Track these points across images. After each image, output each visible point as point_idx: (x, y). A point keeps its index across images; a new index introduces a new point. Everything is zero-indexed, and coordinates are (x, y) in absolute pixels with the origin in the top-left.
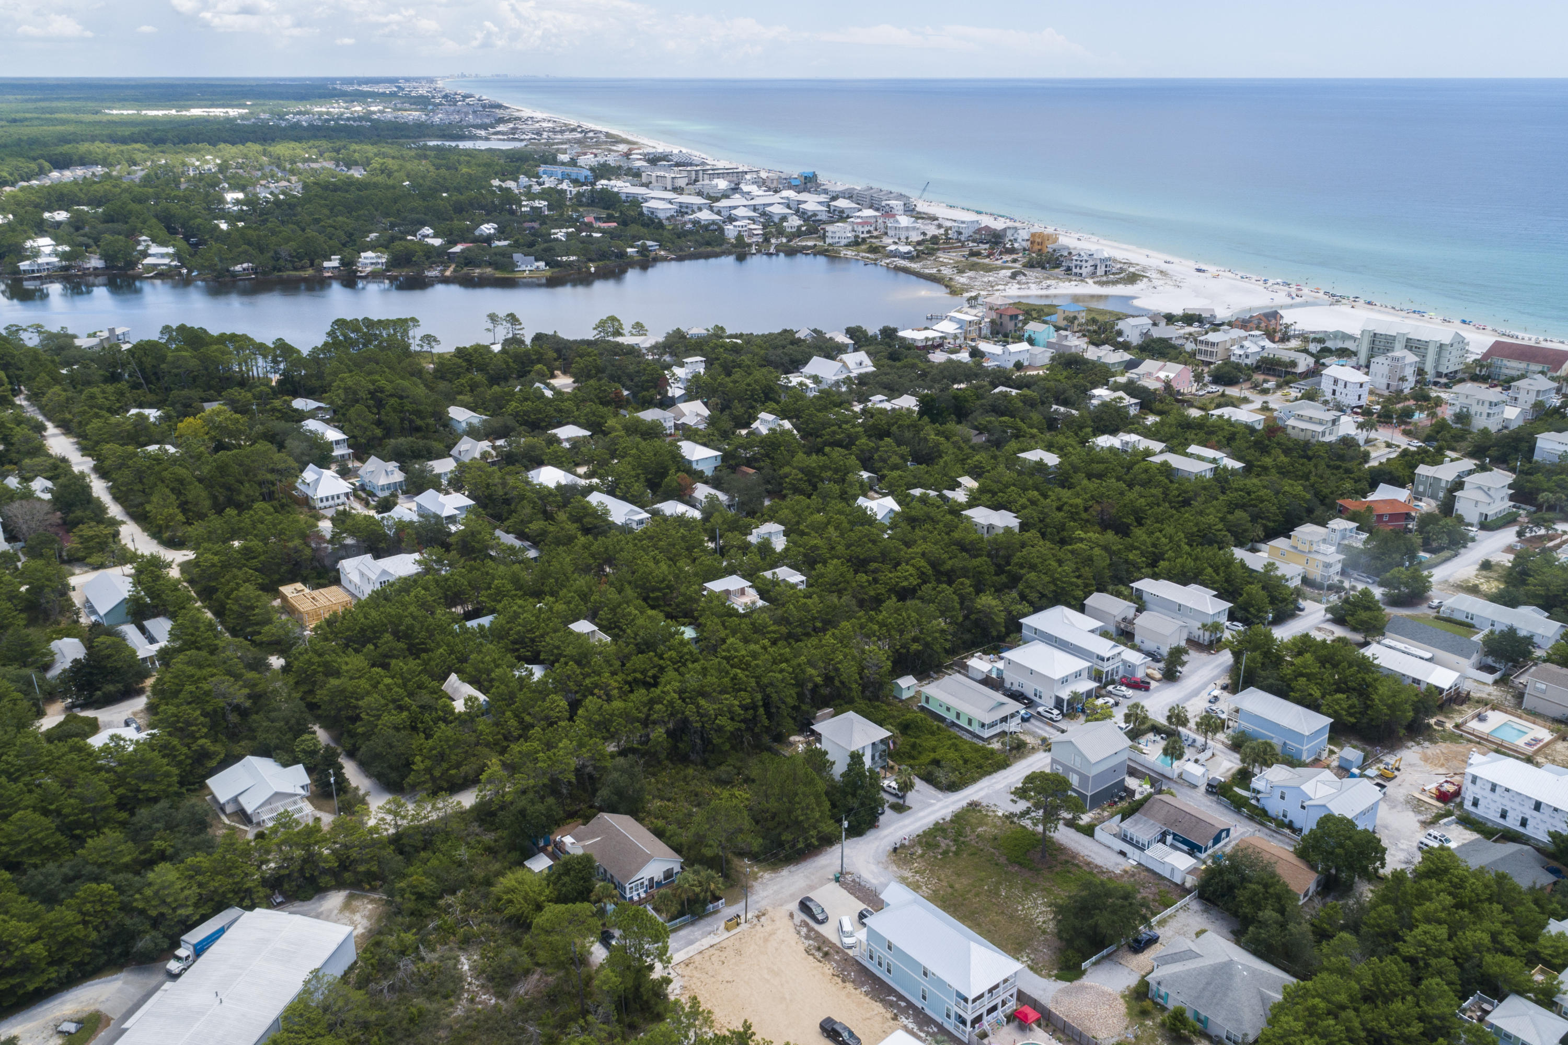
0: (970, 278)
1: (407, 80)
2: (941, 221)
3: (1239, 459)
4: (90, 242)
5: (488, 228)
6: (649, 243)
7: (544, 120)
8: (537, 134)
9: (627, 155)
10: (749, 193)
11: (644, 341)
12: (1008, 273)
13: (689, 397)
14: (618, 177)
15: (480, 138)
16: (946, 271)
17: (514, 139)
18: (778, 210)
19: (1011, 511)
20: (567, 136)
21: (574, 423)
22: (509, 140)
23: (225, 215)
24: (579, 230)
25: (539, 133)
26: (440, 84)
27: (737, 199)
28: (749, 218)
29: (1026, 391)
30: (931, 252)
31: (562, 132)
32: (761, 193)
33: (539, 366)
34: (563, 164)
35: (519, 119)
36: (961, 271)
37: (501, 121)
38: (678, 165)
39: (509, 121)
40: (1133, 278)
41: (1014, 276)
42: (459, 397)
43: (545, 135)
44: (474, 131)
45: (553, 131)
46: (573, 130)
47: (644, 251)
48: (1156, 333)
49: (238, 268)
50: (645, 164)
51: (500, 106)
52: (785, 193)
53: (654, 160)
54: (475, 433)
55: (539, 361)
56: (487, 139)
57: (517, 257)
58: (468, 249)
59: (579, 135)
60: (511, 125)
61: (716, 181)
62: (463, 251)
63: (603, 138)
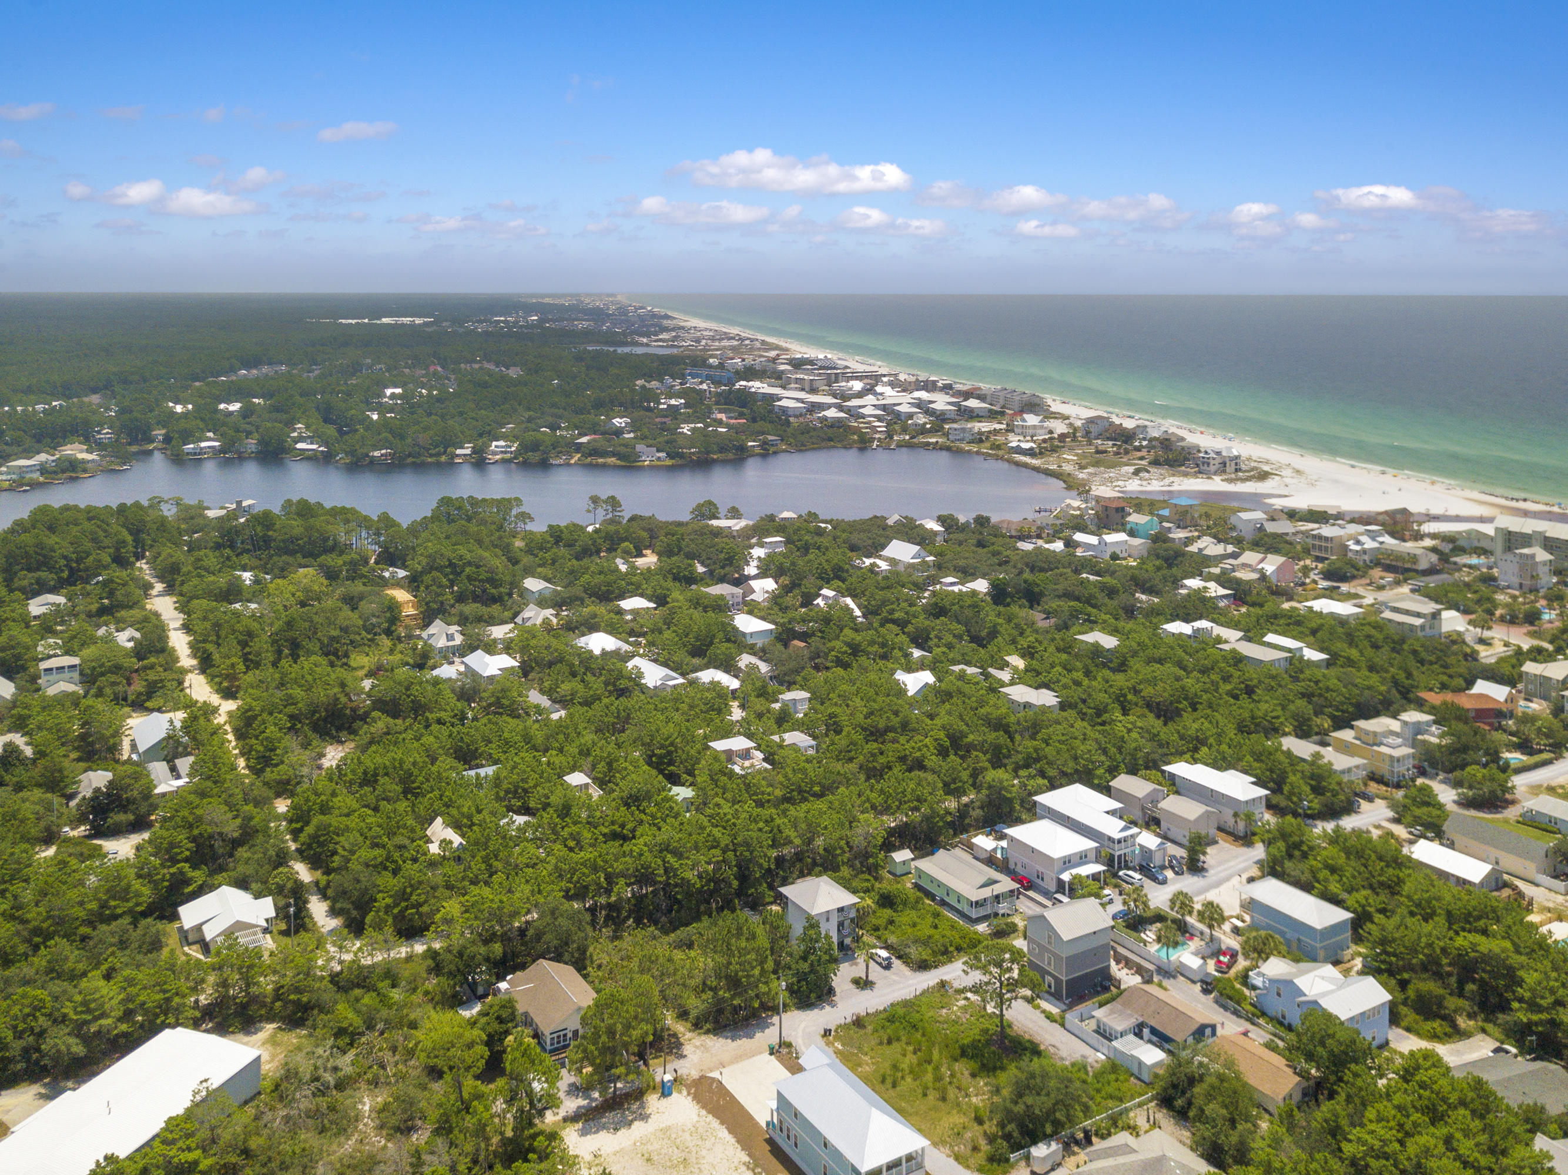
0: (1090, 474)
1: (588, 294)
2: (1072, 420)
3: (1322, 650)
4: (253, 429)
5: (618, 422)
6: (770, 438)
7: (706, 329)
8: (696, 341)
9: (774, 360)
10: (881, 394)
11: (735, 525)
12: (1131, 469)
13: (763, 574)
14: (758, 379)
15: (642, 345)
16: (1067, 468)
17: (673, 346)
18: (904, 409)
19: (1053, 690)
20: (725, 343)
21: (642, 595)
22: (667, 347)
23: (381, 408)
24: (707, 426)
25: (698, 341)
27: (870, 399)
28: (874, 416)
29: (1107, 579)
30: (1054, 450)
31: (720, 340)
32: (894, 393)
33: (626, 544)
34: (711, 366)
35: (683, 328)
36: (1082, 467)
37: (666, 329)
38: (821, 368)
39: (673, 330)
40: (1263, 476)
41: (1136, 473)
42: (539, 570)
43: (703, 342)
44: (637, 338)
45: (713, 339)
46: (732, 338)
47: (764, 444)
48: (1271, 528)
49: (377, 454)
50: (789, 367)
51: (667, 317)
52: (918, 394)
53: (798, 364)
54: (542, 602)
55: (626, 539)
56: (647, 345)
57: (640, 447)
58: (594, 440)
59: (736, 343)
60: (674, 334)
61: (852, 383)
62: (589, 442)
63: (758, 345)
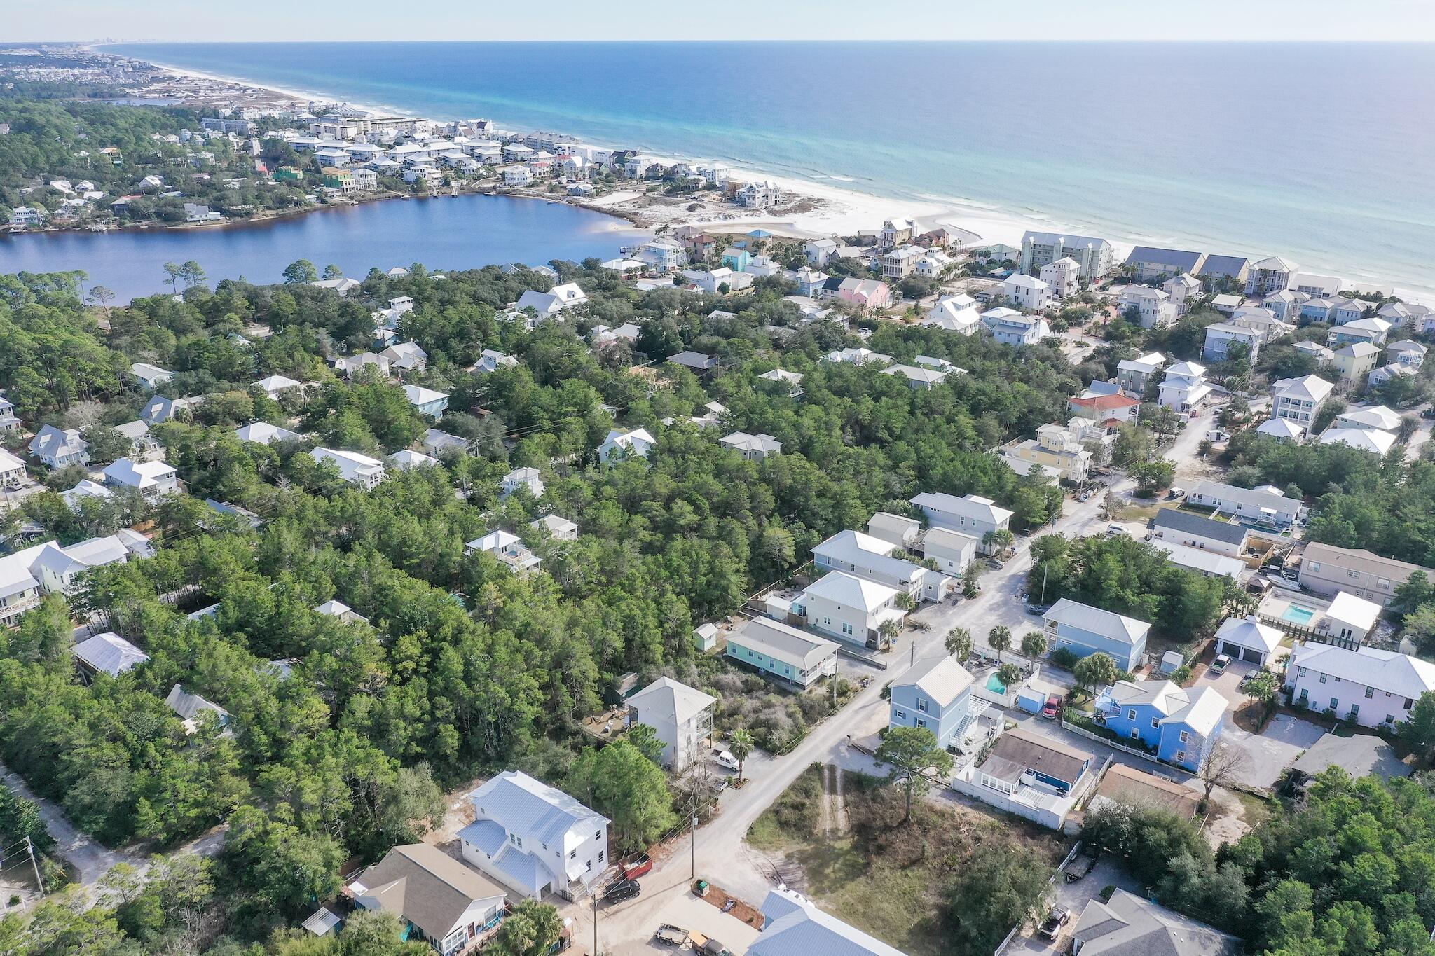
0: (653, 211)
1: (50, 45)
3: (962, 365)
5: (154, 180)
6: (327, 189)
7: (198, 79)
8: (195, 92)
9: (291, 109)
10: (421, 140)
11: (341, 285)
12: (687, 206)
13: (400, 338)
14: (285, 128)
15: (134, 96)
16: (628, 207)
17: (171, 97)
18: (453, 155)
19: (768, 433)
20: (225, 93)
21: (279, 373)
22: (165, 97)
24: (252, 180)
26: (86, 48)
27: (410, 146)
28: (427, 163)
29: (740, 313)
30: (610, 190)
31: (220, 90)
32: (433, 140)
33: (230, 315)
34: (225, 118)
35: (170, 78)
36: (642, 206)
37: (154, 80)
38: (344, 116)
39: (163, 80)
40: (802, 207)
41: (692, 208)
42: (143, 354)
43: (202, 92)
44: (127, 90)
45: (210, 89)
46: (231, 88)
47: (323, 197)
48: (842, 254)
50: (311, 116)
51: (151, 68)
52: (458, 140)
53: (319, 113)
54: (167, 391)
55: (229, 310)
56: (141, 97)
57: (189, 206)
58: (133, 201)
59: (237, 92)
60: (165, 84)
61: (385, 130)
62: (127, 203)
63: (263, 95)
